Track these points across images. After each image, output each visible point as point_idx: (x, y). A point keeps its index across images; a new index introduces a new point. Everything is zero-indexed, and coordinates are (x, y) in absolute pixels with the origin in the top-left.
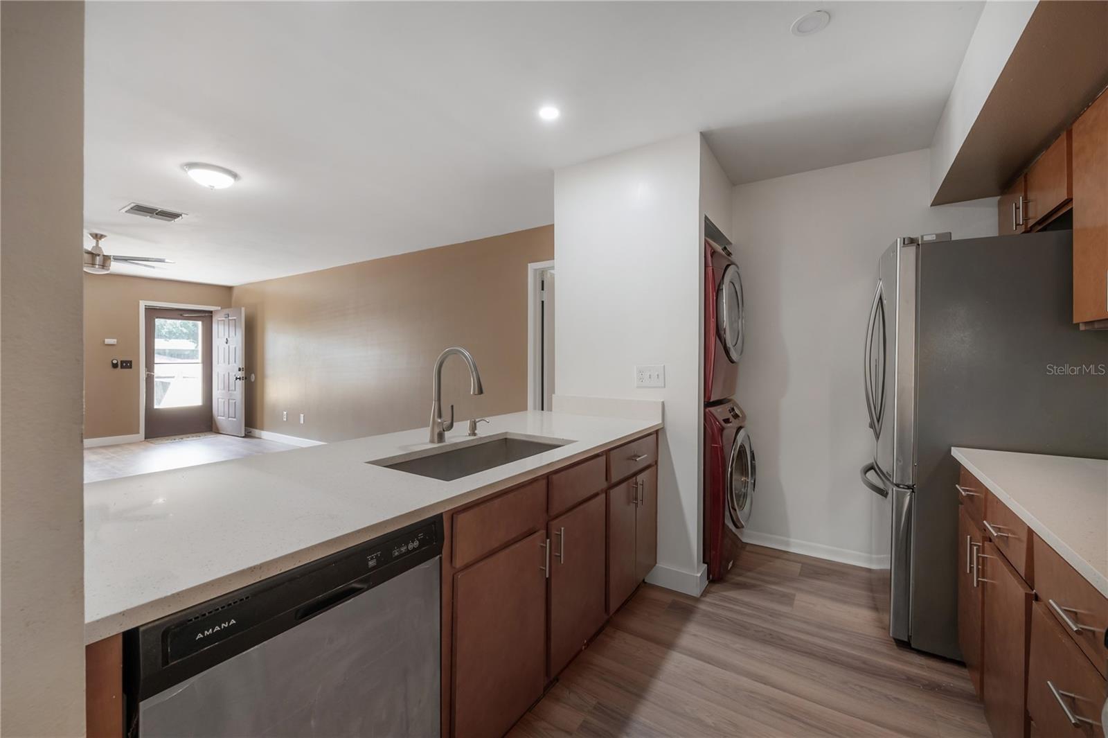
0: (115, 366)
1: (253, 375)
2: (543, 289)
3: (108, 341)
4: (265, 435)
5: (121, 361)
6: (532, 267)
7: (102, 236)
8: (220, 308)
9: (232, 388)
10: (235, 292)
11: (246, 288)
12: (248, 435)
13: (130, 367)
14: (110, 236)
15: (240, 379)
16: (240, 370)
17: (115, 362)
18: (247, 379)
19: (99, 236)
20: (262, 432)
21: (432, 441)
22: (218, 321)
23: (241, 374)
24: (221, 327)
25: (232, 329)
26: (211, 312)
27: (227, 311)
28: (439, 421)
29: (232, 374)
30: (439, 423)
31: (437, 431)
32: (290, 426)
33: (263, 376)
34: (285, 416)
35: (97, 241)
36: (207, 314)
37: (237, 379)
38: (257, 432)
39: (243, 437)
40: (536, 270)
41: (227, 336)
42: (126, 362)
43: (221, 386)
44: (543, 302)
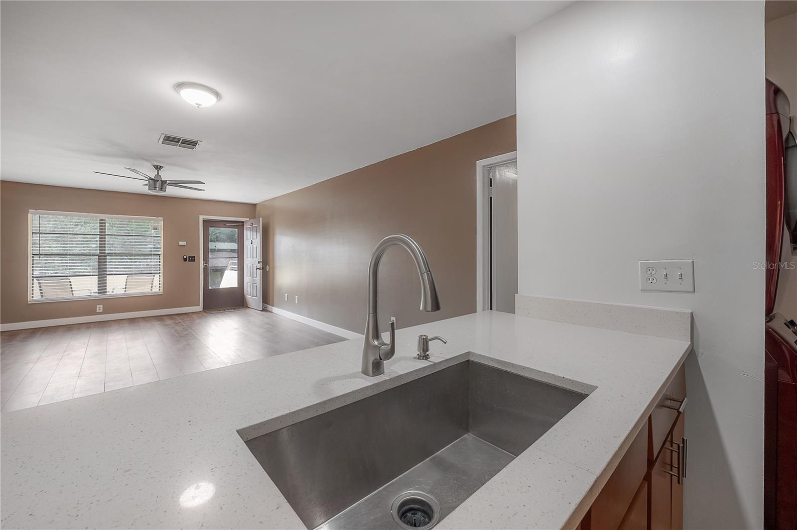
0: (185, 260)
1: (268, 266)
2: (491, 186)
3: (181, 243)
4: (275, 310)
5: (189, 257)
6: (480, 164)
7: (161, 167)
8: (248, 219)
9: (255, 275)
10: (258, 208)
11: (264, 204)
12: (264, 310)
13: (194, 261)
14: (166, 167)
15: (259, 269)
16: (259, 263)
17: (185, 257)
18: (264, 269)
19: (159, 167)
20: (273, 307)
21: (365, 372)
22: (247, 228)
23: (260, 266)
24: (249, 232)
25: (255, 233)
26: (243, 222)
27: (252, 221)
28: (376, 343)
29: (255, 266)
30: (375, 346)
31: (371, 359)
32: (289, 304)
33: (274, 268)
34: (286, 297)
35: (158, 171)
36: (240, 224)
37: (257, 269)
38: (270, 307)
39: (261, 311)
40: (484, 166)
41: (252, 239)
42: (192, 257)
43: (249, 275)
44: (491, 198)
